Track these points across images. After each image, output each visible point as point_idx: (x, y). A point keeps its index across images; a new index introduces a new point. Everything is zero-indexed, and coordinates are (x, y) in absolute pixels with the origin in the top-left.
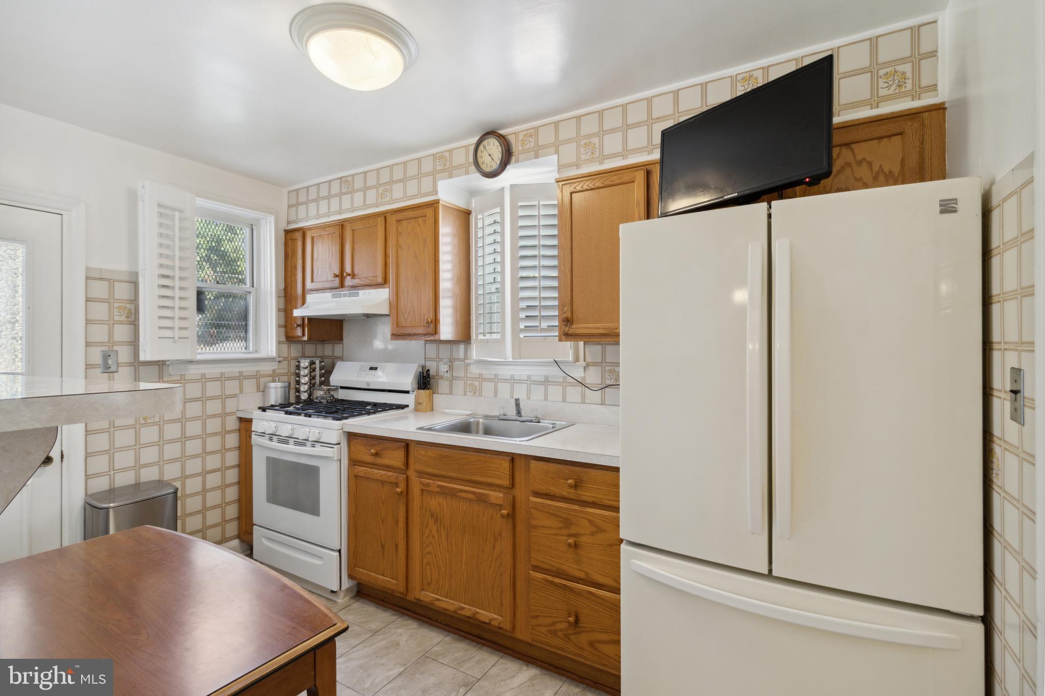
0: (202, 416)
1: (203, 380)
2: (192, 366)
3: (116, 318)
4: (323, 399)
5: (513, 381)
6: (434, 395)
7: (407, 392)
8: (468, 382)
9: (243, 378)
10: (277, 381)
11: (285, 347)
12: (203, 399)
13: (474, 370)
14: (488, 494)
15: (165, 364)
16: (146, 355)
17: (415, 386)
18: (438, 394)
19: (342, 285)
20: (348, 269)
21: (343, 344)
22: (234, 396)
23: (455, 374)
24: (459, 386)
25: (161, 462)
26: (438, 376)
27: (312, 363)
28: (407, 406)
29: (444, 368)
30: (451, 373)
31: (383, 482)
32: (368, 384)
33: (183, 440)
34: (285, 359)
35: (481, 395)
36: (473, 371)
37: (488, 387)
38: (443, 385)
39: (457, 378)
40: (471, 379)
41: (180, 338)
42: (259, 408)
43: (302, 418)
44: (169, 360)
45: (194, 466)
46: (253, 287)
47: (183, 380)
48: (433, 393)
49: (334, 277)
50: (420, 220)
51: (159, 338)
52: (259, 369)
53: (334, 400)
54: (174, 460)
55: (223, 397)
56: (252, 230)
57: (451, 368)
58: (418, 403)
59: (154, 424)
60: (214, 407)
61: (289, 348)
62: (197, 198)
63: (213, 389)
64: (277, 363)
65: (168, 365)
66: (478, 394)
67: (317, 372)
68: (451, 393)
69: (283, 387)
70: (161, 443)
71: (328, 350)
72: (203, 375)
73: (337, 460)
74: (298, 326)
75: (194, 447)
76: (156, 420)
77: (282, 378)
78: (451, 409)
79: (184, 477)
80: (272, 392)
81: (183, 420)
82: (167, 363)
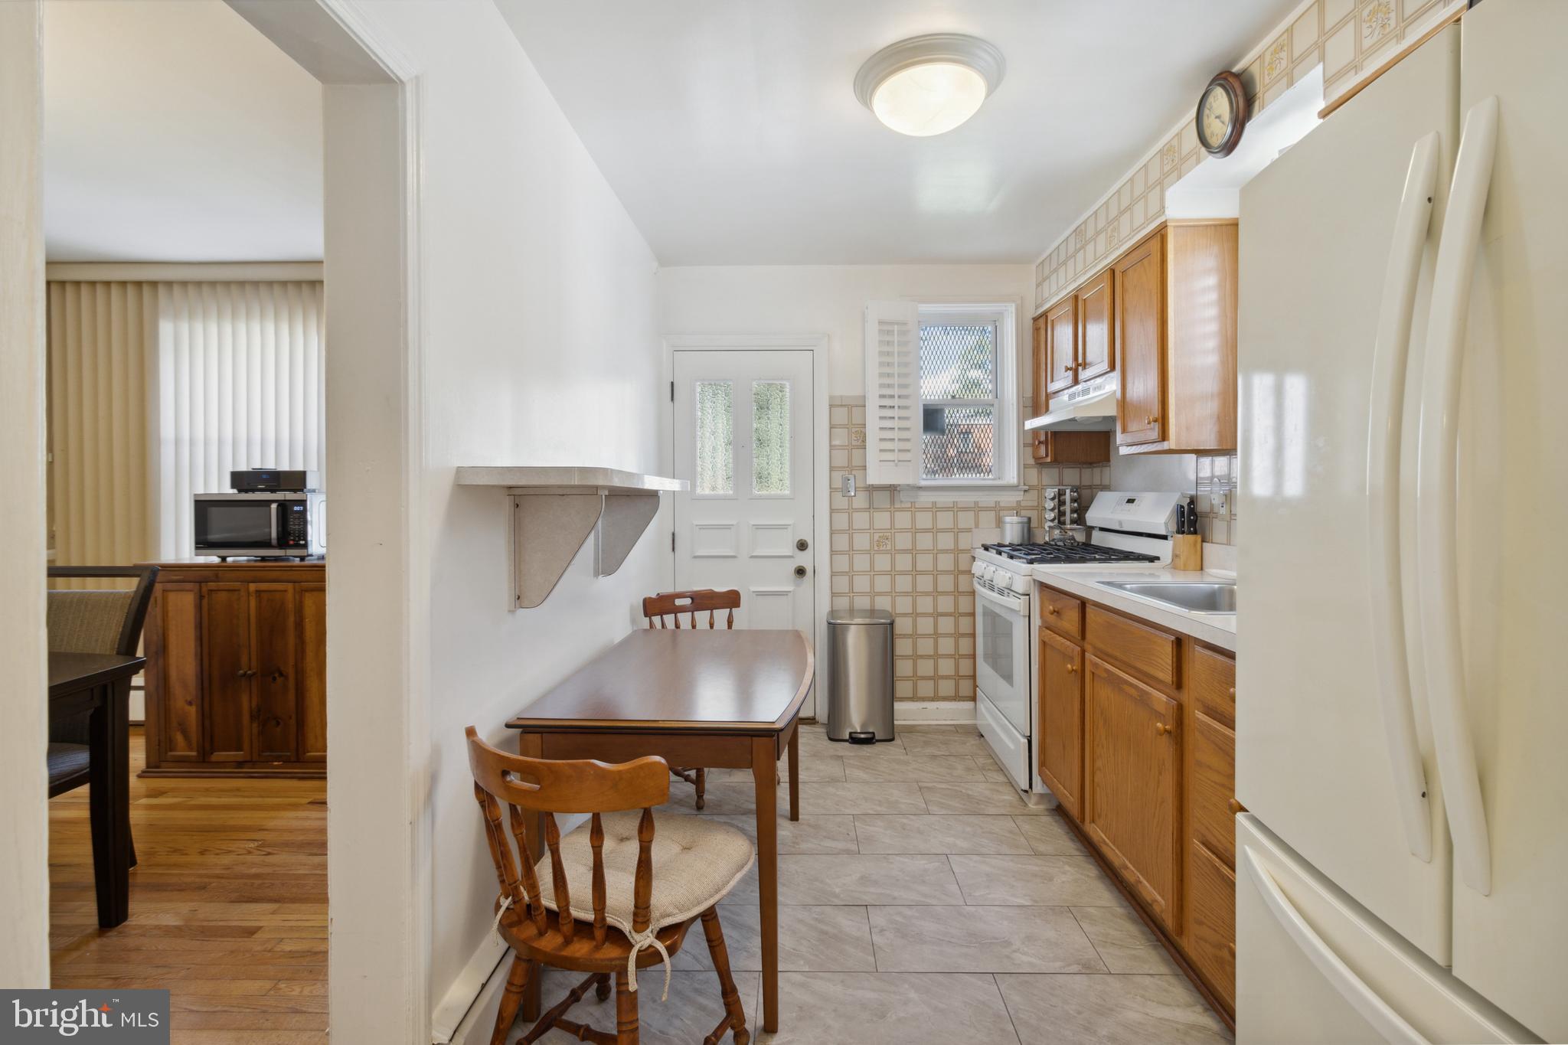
0: (933, 550)
1: (935, 509)
2: (922, 493)
3: (854, 443)
6: (1204, 544)
7: (1165, 537)
9: (979, 509)
10: (1015, 515)
11: (1033, 475)
12: (934, 531)
16: (874, 478)
17: (1173, 527)
18: (1212, 542)
19: (1076, 381)
20: (1080, 358)
21: (1110, 466)
22: (969, 530)
23: (1234, 510)
25: (893, 593)
26: (1211, 514)
27: (1061, 493)
28: (1158, 558)
29: (1217, 500)
30: (1228, 507)
31: (1064, 655)
32: (1120, 523)
33: (914, 574)
34: (1031, 487)
38: (1218, 529)
39: (1239, 517)
41: (899, 461)
43: (1004, 558)
44: (899, 485)
45: (925, 604)
46: (997, 397)
47: (913, 508)
48: (1203, 541)
49: (1066, 371)
50: (1145, 262)
51: (880, 461)
52: (999, 500)
53: (1076, 544)
54: (906, 594)
55: (956, 530)
57: (1228, 498)
58: (1175, 556)
59: (886, 552)
60: (946, 541)
61: (1040, 473)
62: (919, 305)
63: (945, 520)
64: (1022, 493)
65: (900, 491)
67: (1067, 508)
68: (1229, 543)
69: (1021, 523)
70: (893, 573)
72: (934, 504)
73: (1026, 617)
74: (1040, 441)
75: (925, 583)
76: (889, 547)
77: (1023, 513)
78: (1226, 569)
79: (915, 615)
80: (1008, 527)
81: (913, 552)
82: (898, 489)
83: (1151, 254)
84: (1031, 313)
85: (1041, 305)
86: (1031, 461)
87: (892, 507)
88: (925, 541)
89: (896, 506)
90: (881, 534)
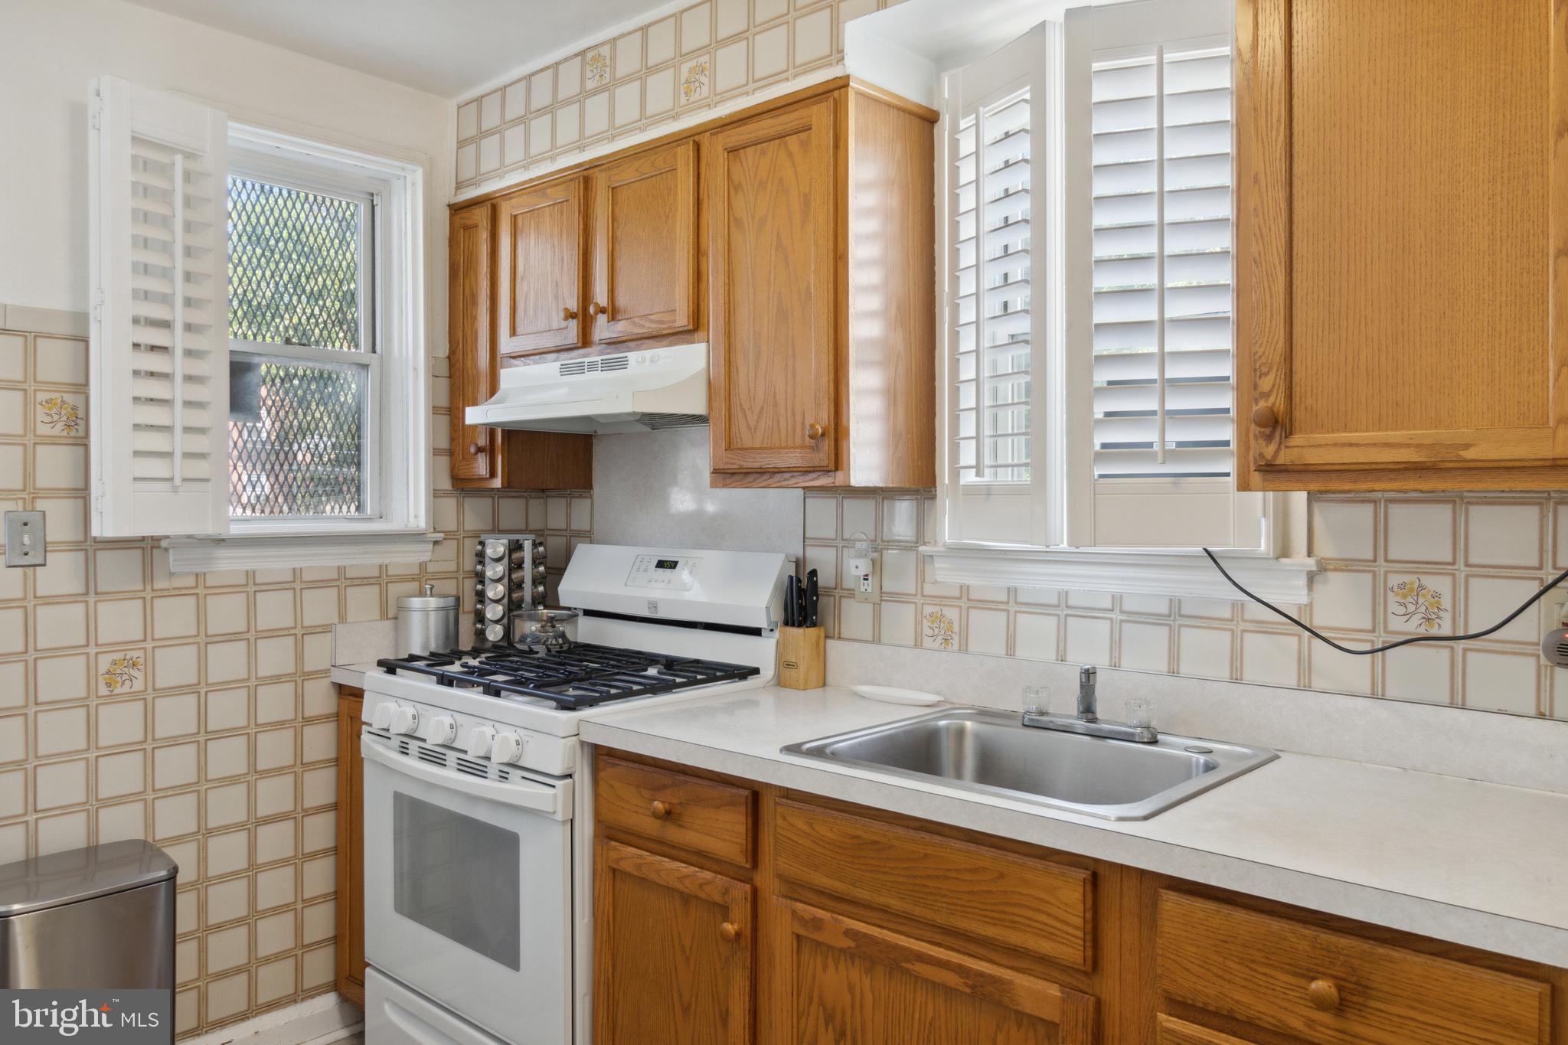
0: (248, 679)
1: (251, 586)
2: (222, 552)
3: (43, 430)
4: (538, 643)
5: (1063, 609)
6: (831, 643)
7: (756, 632)
8: (928, 610)
9: (349, 582)
10: (428, 592)
11: (450, 503)
12: (250, 636)
13: (946, 576)
15: (159, 547)
16: (107, 520)
17: (778, 615)
18: (840, 638)
19: (585, 340)
20: (601, 297)
21: (591, 497)
22: (326, 629)
23: (888, 586)
24: (901, 620)
25: (148, 795)
26: (839, 588)
27: (516, 547)
28: (755, 671)
29: (856, 567)
30: (877, 580)
31: (686, 898)
32: (653, 605)
33: (202, 739)
34: (449, 535)
35: (964, 648)
36: (939, 578)
37: (987, 627)
38: (854, 616)
39: (898, 598)
40: (937, 601)
41: (185, 480)
42: (381, 663)
44: (167, 537)
45: (227, 806)
46: (374, 351)
47: (200, 589)
48: (827, 637)
49: (566, 319)
50: (793, 142)
51: (135, 479)
52: (386, 561)
53: (566, 646)
54: (182, 789)
55: (299, 631)
56: (373, 207)
57: (877, 566)
58: (785, 664)
59: (132, 697)
60: (275, 657)
61: (460, 507)
62: (230, 124)
63: (274, 610)
64: (431, 546)
65: (166, 549)
66: (956, 647)
67: (527, 573)
68: (877, 640)
69: (443, 609)
70: (148, 746)
71: (556, 513)
72: (251, 575)
73: (564, 822)
74: (480, 450)
75: (228, 757)
76: (138, 685)
77: (441, 586)
78: (879, 685)
80: (416, 621)
81: (199, 689)
82: (164, 544)
83: (810, 129)
84: (446, 194)
86: (446, 484)
87: (149, 588)
88: (227, 661)
89: (156, 587)
90: (119, 656)
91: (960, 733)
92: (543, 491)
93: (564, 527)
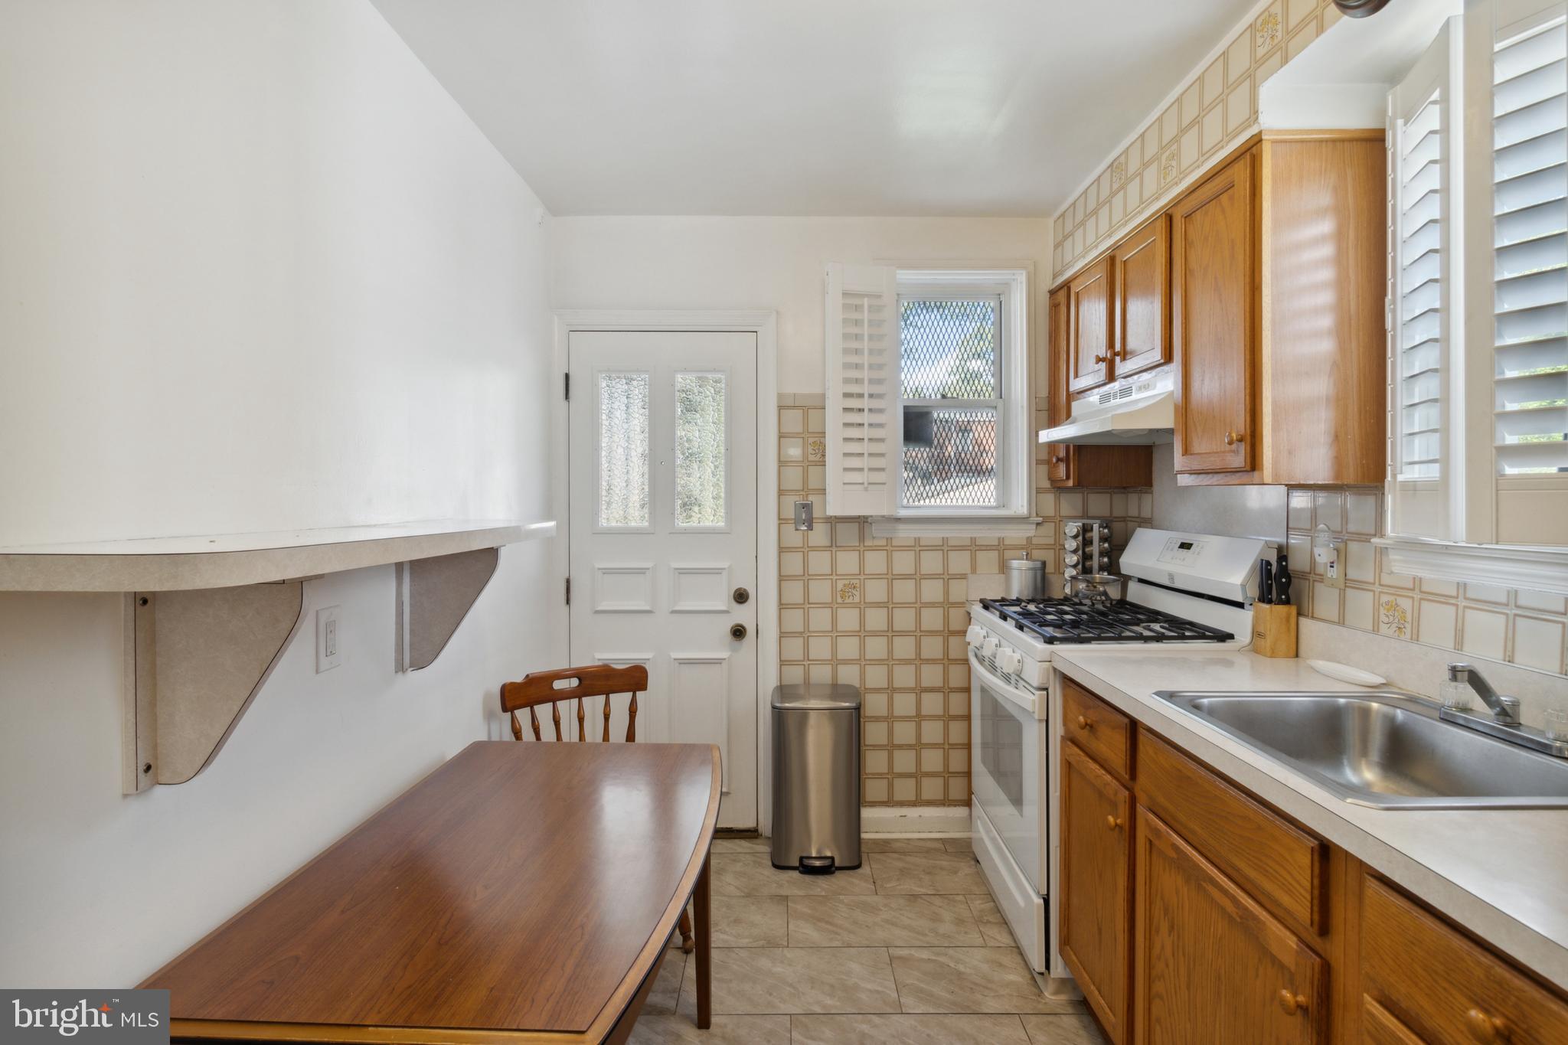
0: (916, 603)
1: (918, 547)
2: (901, 526)
3: (811, 458)
4: (1087, 598)
5: (1512, 608)
6: (1303, 621)
7: (1240, 605)
8: (1384, 598)
9: (977, 548)
10: (1025, 557)
11: (1049, 500)
12: (917, 577)
13: (1401, 567)
14: (1264, 923)
15: (867, 522)
16: (836, 504)
17: (1254, 592)
18: (1313, 617)
19: (1111, 377)
20: (1118, 344)
21: (1152, 493)
22: (963, 578)
23: (1351, 574)
24: (1361, 603)
25: (862, 661)
26: (1311, 574)
27: (1086, 529)
28: (1231, 637)
29: (1323, 555)
30: (1342, 568)
33: (890, 635)
34: (1046, 520)
35: (1416, 638)
36: (1395, 569)
37: (1437, 620)
38: (1324, 600)
39: (1359, 585)
40: (1392, 591)
41: (869, 484)
42: (981, 601)
44: (871, 516)
45: (904, 676)
46: (1001, 398)
47: (890, 548)
48: (1299, 614)
49: (1097, 363)
50: (1224, 198)
51: (844, 484)
52: (1003, 535)
54: (879, 662)
55: (946, 577)
56: (1001, 302)
57: (1341, 555)
58: (1257, 634)
59: (854, 606)
60: (932, 591)
61: (1058, 500)
62: (898, 272)
63: (931, 563)
64: (1034, 527)
65: (871, 523)
66: (1408, 636)
67: (1095, 549)
68: (1341, 622)
69: (1033, 568)
70: (862, 633)
71: (1129, 504)
72: (917, 540)
73: (1040, 721)
74: (1059, 460)
75: (904, 647)
76: (857, 599)
77: (1036, 554)
78: (1339, 662)
79: (891, 690)
80: (1015, 574)
81: (889, 605)
82: (869, 520)
83: (1233, 186)
84: (1047, 284)
85: (1061, 273)
86: (1047, 484)
87: (862, 545)
88: (904, 591)
89: (866, 544)
90: (847, 582)
91: (1365, 713)
92: (1124, 488)
93: (1137, 515)
